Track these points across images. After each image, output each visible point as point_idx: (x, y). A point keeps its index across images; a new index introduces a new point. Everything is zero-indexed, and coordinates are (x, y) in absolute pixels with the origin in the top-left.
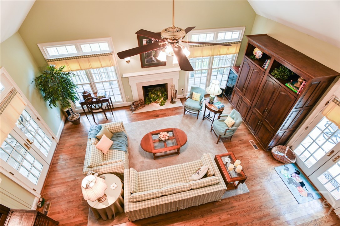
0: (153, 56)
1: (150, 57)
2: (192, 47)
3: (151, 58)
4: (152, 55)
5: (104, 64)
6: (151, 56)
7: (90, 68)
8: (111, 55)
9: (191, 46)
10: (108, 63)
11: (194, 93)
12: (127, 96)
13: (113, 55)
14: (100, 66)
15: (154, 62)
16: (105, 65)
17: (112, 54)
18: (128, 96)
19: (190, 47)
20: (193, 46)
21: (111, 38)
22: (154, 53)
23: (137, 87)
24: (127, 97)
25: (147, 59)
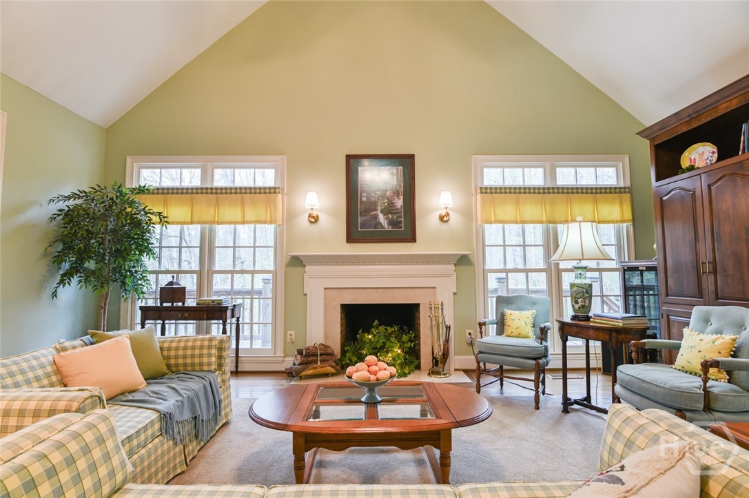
0: (382, 212)
1: (374, 213)
2: (486, 193)
3: (376, 217)
4: (379, 208)
5: (250, 214)
6: (376, 210)
7: (213, 223)
8: (275, 193)
9: (484, 191)
10: (262, 212)
11: (508, 312)
12: (289, 332)
13: (280, 195)
14: (239, 219)
15: (383, 228)
16: (254, 219)
17: (277, 191)
18: (293, 332)
19: (482, 193)
20: (489, 191)
21: (285, 157)
22: (384, 203)
23: (325, 304)
24: (289, 337)
25: (364, 218)
